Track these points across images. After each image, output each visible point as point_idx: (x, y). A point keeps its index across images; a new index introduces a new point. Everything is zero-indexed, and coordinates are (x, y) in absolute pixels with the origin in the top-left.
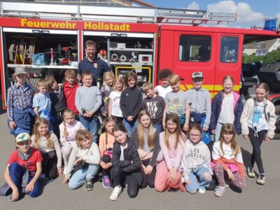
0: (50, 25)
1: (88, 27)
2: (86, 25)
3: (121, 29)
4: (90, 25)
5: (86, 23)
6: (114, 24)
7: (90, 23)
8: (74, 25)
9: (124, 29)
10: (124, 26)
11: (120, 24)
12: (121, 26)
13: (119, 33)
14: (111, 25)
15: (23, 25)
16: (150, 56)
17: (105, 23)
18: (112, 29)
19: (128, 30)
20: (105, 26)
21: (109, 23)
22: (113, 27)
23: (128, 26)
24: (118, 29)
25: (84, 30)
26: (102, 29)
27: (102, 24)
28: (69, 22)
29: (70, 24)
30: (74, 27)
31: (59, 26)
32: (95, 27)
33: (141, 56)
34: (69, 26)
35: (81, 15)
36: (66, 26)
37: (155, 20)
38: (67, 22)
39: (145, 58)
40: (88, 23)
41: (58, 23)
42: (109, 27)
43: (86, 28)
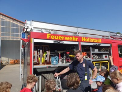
0: (64, 38)
1: (83, 40)
2: (83, 39)
3: (98, 42)
4: (84, 39)
5: (82, 38)
7: (84, 38)
8: (77, 38)
9: (99, 42)
10: (99, 40)
11: (98, 39)
13: (97, 44)
14: (94, 40)
15: (48, 38)
17: (91, 38)
18: (94, 42)
19: (101, 42)
20: (91, 39)
21: (93, 38)
22: (95, 41)
23: (101, 40)
24: (97, 42)
25: (82, 42)
26: (90, 41)
27: (90, 38)
28: (74, 37)
30: (77, 40)
31: (69, 39)
32: (87, 40)
33: (104, 55)
34: (74, 39)
35: (79, 33)
36: (72, 39)
37: (109, 37)
38: (73, 37)
39: (106, 57)
40: (83, 38)
41: (69, 38)
42: (93, 40)
43: (82, 40)
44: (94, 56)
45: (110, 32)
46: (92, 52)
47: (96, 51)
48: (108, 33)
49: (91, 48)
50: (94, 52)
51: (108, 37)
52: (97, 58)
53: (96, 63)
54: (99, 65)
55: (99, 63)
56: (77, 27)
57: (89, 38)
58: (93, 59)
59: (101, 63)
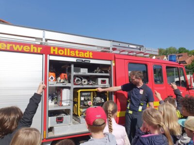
0: (12, 47)
1: (54, 52)
2: (52, 51)
3: (86, 56)
4: (56, 50)
5: (52, 48)
6: (79, 51)
7: (56, 49)
8: (40, 49)
9: (88, 56)
11: (85, 51)
12: (86, 54)
13: (84, 60)
14: (77, 52)
16: (107, 80)
17: (71, 50)
18: (77, 55)
19: (91, 57)
20: (71, 52)
21: (75, 50)
22: (79, 54)
23: (91, 54)
24: (83, 56)
25: (50, 55)
26: (69, 54)
27: (69, 50)
28: (35, 46)
29: (35, 48)
30: (39, 51)
31: (23, 49)
32: (61, 52)
33: (100, 80)
34: (34, 49)
35: (47, 40)
36: (30, 50)
37: (111, 50)
38: (32, 46)
39: (103, 82)
40: (54, 48)
41: (22, 46)
42: (75, 53)
44: (78, 80)
45: (113, 41)
46: (73, 73)
48: (109, 42)
49: (72, 66)
51: (109, 48)
52: (86, 83)
53: (81, 92)
54: (90, 96)
55: (90, 92)
57: (66, 50)
58: (75, 84)
59: (93, 91)
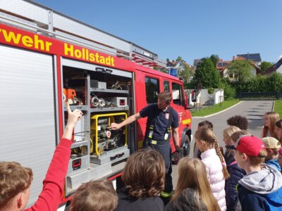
1: (69, 52)
2: (66, 49)
3: (107, 64)
4: (71, 49)
5: (66, 45)
6: (100, 54)
7: (72, 47)
8: (48, 44)
9: (109, 64)
10: (109, 59)
11: (106, 56)
12: (107, 59)
13: (105, 68)
14: (97, 56)
17: (90, 51)
18: (98, 61)
19: (113, 65)
20: (91, 54)
21: (94, 52)
22: (99, 59)
23: (113, 60)
24: (104, 63)
26: (87, 59)
27: (87, 51)
28: (40, 38)
29: (42, 42)
30: (48, 49)
32: (78, 54)
33: (119, 99)
34: (39, 44)
35: (55, 29)
36: (34, 44)
37: (131, 57)
38: (36, 37)
39: (122, 102)
40: (69, 47)
41: (19, 36)
42: (95, 57)
43: (66, 53)
44: (95, 101)
45: (133, 44)
46: (90, 89)
47: (102, 86)
48: (128, 44)
49: (88, 78)
50: (97, 90)
51: (128, 54)
52: (104, 104)
53: (99, 118)
54: (107, 123)
55: (108, 117)
56: (47, 9)
57: (83, 50)
58: (92, 107)
59: (111, 117)
